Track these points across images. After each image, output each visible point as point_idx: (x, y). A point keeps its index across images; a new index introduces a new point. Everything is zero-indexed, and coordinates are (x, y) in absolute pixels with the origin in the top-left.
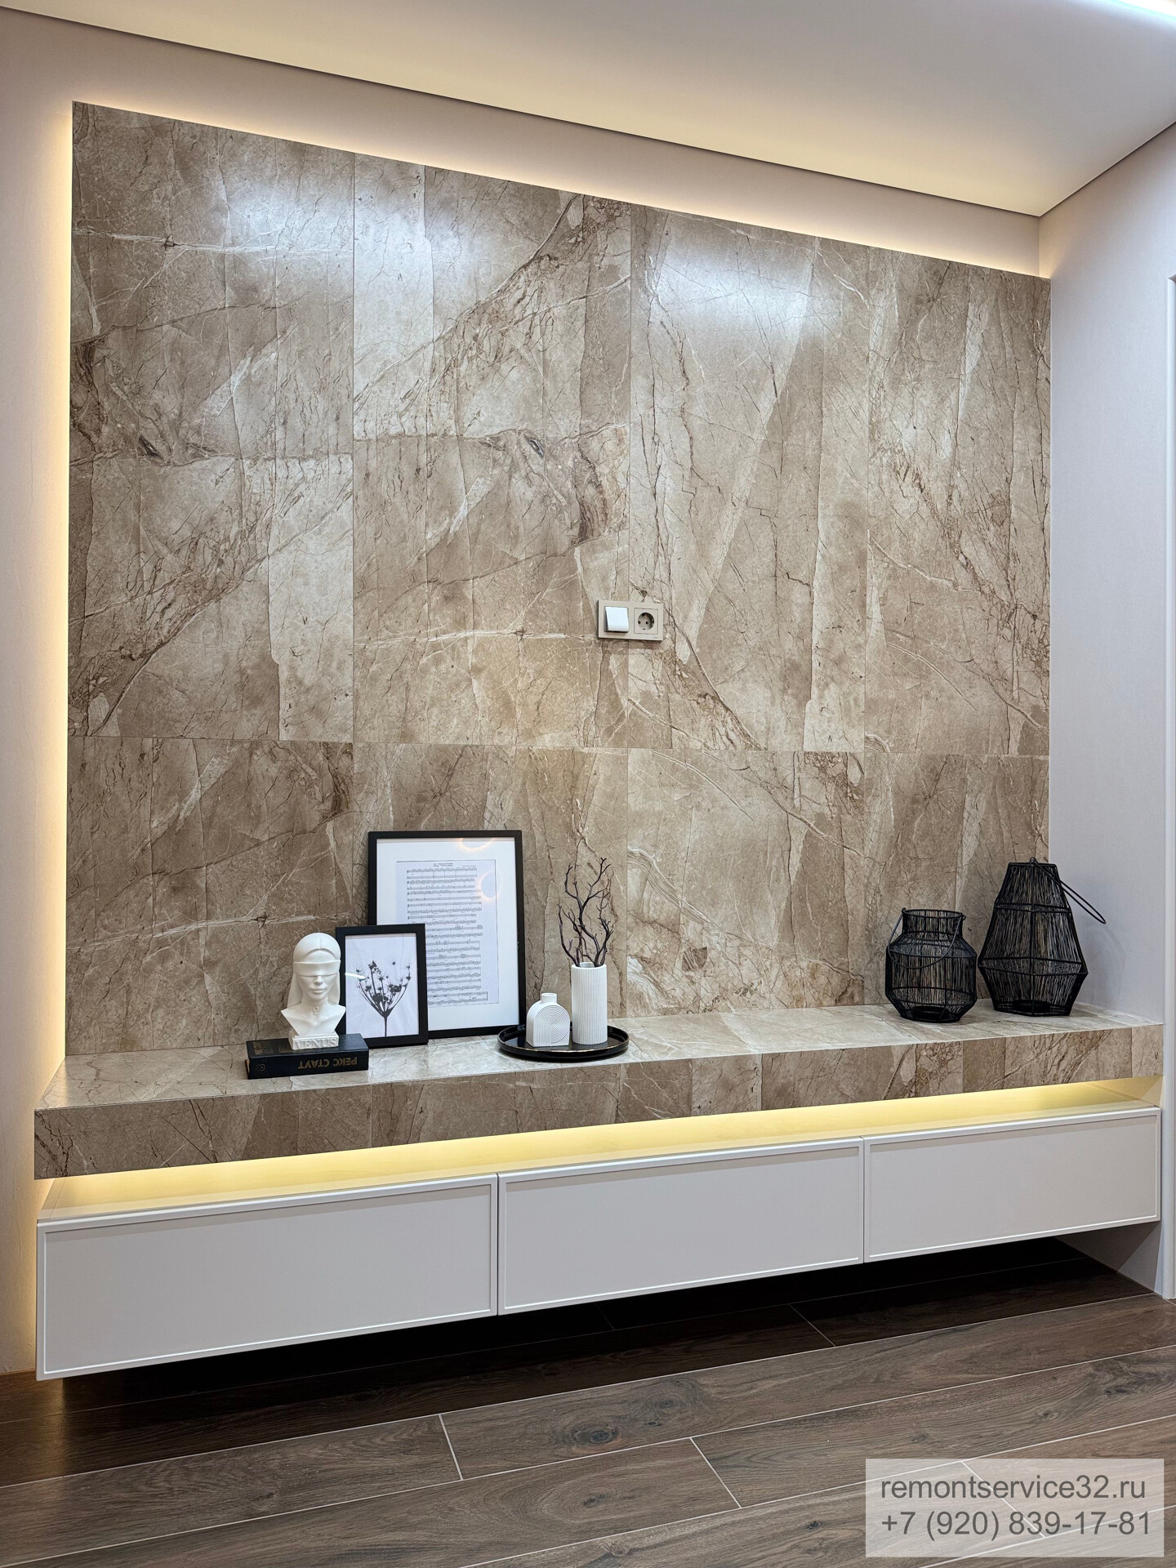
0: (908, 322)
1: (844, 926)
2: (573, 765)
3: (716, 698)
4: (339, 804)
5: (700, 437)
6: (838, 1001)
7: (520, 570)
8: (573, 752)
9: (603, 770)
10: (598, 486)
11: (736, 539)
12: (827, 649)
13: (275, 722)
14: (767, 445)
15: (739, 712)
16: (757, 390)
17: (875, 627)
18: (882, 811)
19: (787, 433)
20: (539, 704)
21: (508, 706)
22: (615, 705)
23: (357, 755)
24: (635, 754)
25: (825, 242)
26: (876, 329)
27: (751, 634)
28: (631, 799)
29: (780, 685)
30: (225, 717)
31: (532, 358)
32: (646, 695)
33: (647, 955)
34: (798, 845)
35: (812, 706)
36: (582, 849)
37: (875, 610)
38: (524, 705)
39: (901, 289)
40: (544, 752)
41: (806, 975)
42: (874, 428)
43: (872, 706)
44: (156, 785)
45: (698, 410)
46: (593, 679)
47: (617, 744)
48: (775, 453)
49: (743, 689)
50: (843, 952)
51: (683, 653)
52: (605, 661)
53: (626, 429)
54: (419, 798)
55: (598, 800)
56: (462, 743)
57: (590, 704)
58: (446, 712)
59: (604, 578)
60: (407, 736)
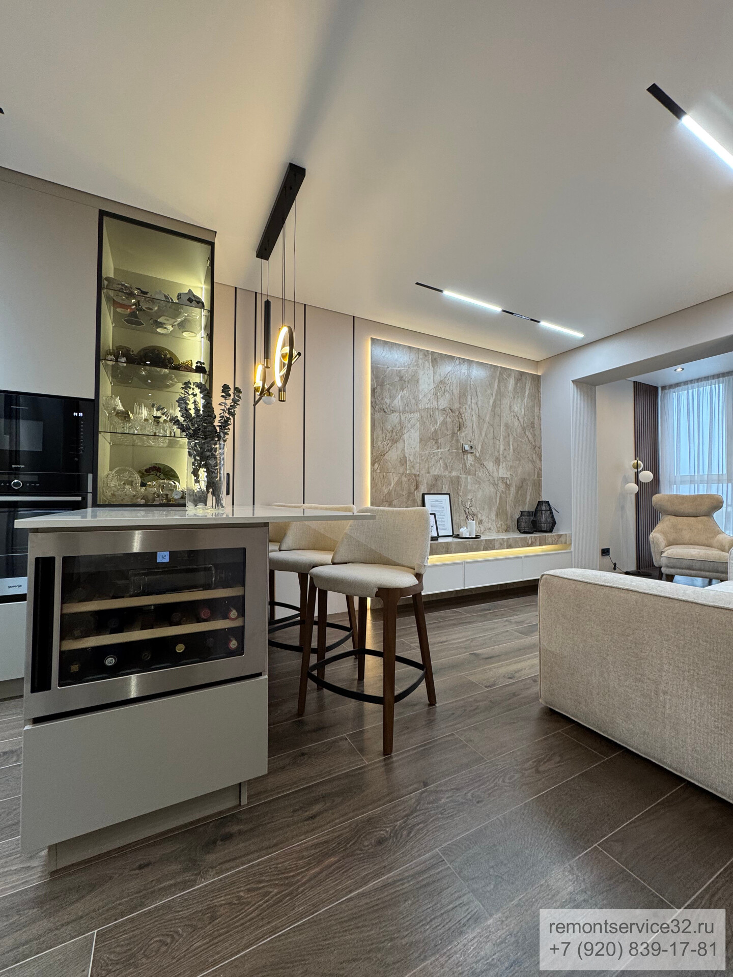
0: (516, 384)
1: (507, 515)
2: (458, 478)
3: (484, 465)
4: (417, 488)
5: (480, 408)
6: (506, 531)
7: (448, 437)
8: (458, 476)
9: (463, 480)
10: (462, 419)
11: (487, 430)
12: (503, 455)
13: (406, 469)
14: (492, 410)
15: (488, 468)
16: (490, 399)
17: (511, 450)
18: (513, 490)
19: (495, 408)
20: (452, 466)
21: (447, 466)
22: (466, 466)
23: (420, 476)
24: (469, 477)
25: (501, 367)
26: (510, 386)
27: (490, 451)
28: (468, 487)
29: (495, 462)
30: (398, 468)
31: (450, 392)
32: (471, 464)
34: (498, 497)
35: (501, 467)
36: (460, 498)
37: (511, 446)
38: (449, 466)
39: (515, 378)
40: (453, 476)
41: (500, 526)
42: (510, 407)
43: (511, 467)
44: (386, 483)
45: (479, 403)
46: (461, 460)
47: (466, 475)
48: (493, 412)
49: (488, 463)
50: (507, 521)
51: (478, 455)
52: (464, 456)
53: (467, 407)
54: (431, 486)
55: (463, 487)
56: (438, 474)
57: (461, 466)
58: (435, 467)
59: (463, 438)
60: (428, 473)
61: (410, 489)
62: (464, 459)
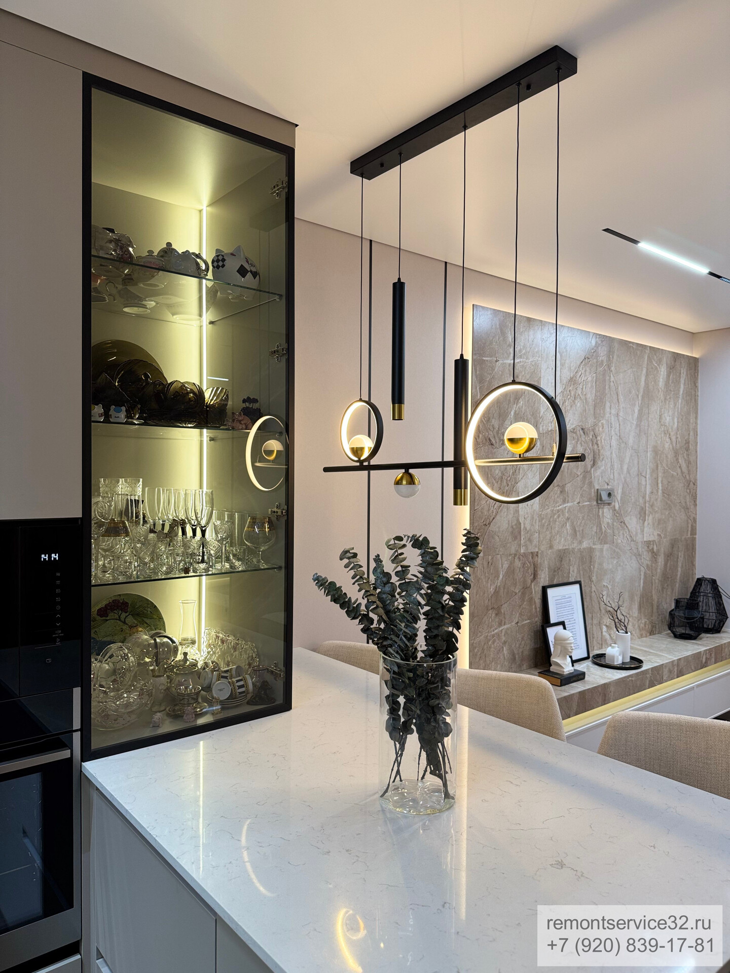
0: (668, 376)
1: (652, 605)
2: (591, 550)
3: (624, 523)
4: (535, 576)
5: (621, 424)
6: (650, 635)
7: (578, 479)
8: (591, 548)
9: (597, 554)
10: (598, 445)
11: (629, 462)
12: (649, 501)
13: (520, 545)
14: (637, 425)
15: (629, 527)
16: (635, 405)
17: (660, 491)
18: (661, 560)
19: (641, 421)
20: (583, 530)
21: (575, 531)
22: (601, 529)
23: (539, 555)
24: (606, 547)
25: (650, 347)
26: (661, 380)
27: (633, 498)
28: (604, 565)
29: (639, 516)
30: (508, 545)
31: (583, 397)
32: (608, 523)
33: (608, 624)
34: (642, 577)
35: (646, 523)
36: (593, 586)
37: (660, 485)
38: (579, 531)
39: (667, 365)
40: (584, 549)
41: (643, 626)
42: (660, 418)
43: (659, 520)
44: (492, 574)
45: (621, 414)
46: (595, 518)
47: (601, 544)
48: (638, 429)
49: (630, 519)
50: (652, 616)
51: (617, 507)
52: (599, 511)
53: (604, 422)
54: (555, 571)
55: (596, 566)
56: (564, 548)
57: (595, 529)
58: (560, 536)
59: (599, 480)
60: (551, 547)
61: (525, 582)
62: (599, 516)
